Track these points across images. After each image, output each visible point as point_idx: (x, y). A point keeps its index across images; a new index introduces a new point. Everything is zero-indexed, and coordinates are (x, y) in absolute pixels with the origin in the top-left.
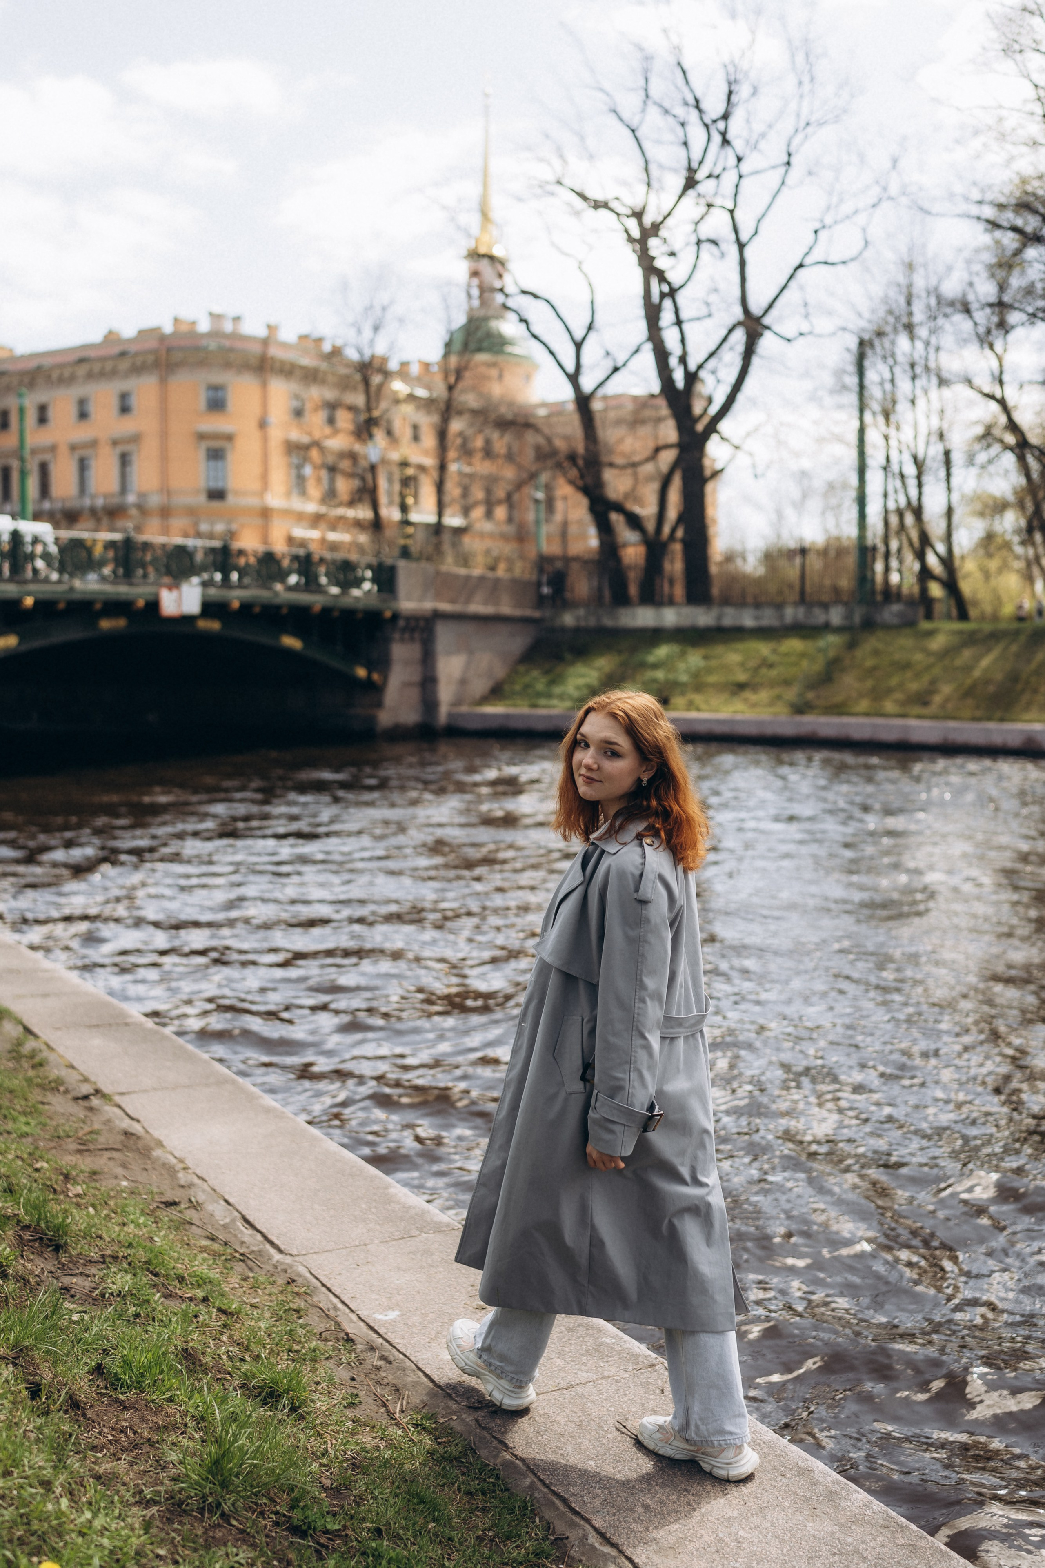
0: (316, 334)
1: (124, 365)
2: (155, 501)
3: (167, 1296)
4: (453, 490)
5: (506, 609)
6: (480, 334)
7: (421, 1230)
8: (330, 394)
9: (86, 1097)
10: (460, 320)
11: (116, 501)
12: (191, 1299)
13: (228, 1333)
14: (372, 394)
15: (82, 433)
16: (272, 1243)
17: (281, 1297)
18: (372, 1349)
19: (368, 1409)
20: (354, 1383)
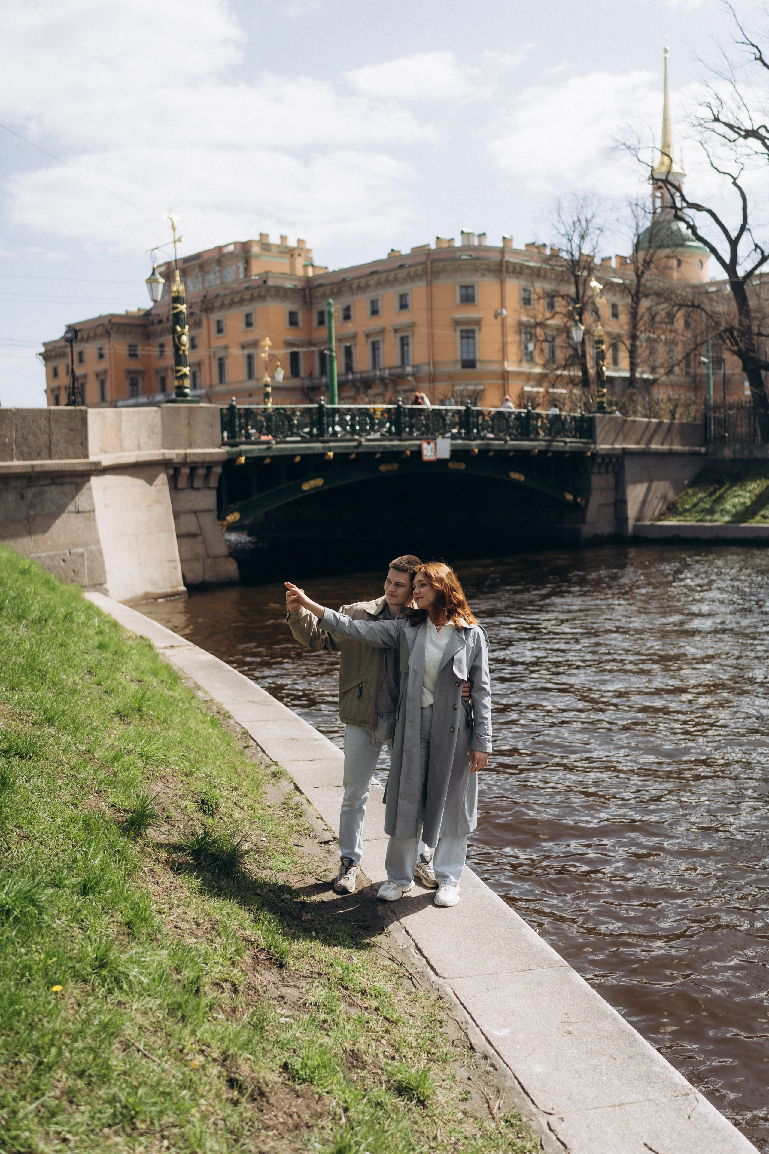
0: (539, 243)
1: (402, 274)
2: (425, 370)
3: (352, 1005)
4: (642, 351)
5: (677, 447)
6: (662, 233)
7: (538, 965)
8: (549, 287)
9: (327, 842)
10: (646, 223)
11: (399, 371)
12: (366, 1008)
13: (387, 1037)
14: (581, 284)
15: (375, 324)
16: (432, 968)
17: (431, 1010)
18: (486, 1057)
19: (476, 1104)
20: (469, 1082)
